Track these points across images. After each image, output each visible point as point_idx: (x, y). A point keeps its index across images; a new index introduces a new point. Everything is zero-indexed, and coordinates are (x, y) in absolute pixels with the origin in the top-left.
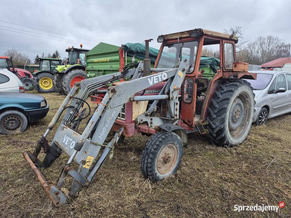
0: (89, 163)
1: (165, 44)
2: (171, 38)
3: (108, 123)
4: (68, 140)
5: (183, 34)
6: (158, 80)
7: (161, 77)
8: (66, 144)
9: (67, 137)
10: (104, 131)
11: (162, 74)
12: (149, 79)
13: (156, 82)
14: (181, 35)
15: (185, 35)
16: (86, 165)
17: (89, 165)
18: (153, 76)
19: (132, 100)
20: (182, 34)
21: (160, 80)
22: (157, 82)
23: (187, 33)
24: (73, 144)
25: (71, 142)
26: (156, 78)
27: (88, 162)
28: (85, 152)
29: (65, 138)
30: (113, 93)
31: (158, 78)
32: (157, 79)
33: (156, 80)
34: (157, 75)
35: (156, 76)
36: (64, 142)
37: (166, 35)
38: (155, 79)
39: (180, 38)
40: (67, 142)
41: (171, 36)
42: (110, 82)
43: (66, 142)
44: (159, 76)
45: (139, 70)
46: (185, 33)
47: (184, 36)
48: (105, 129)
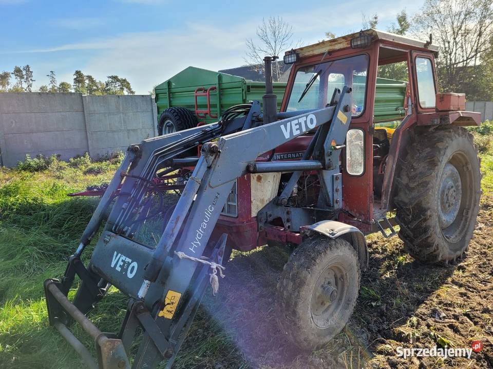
0: (171, 306)
1: (298, 67)
2: (311, 53)
3: (207, 219)
4: (123, 261)
5: (336, 42)
6: (300, 128)
7: (306, 122)
8: (118, 269)
9: (120, 255)
10: (199, 236)
11: (307, 116)
12: (282, 127)
13: (296, 133)
14: (330, 45)
15: (339, 45)
16: (165, 309)
17: (171, 310)
18: (290, 121)
19: (252, 169)
20: (334, 43)
21: (304, 130)
22: (298, 132)
23: (344, 40)
24: (133, 267)
25: (129, 264)
26: (296, 125)
27: (168, 304)
28: (162, 282)
29: (114, 257)
30: (214, 156)
31: (300, 124)
32: (298, 126)
33: (297, 130)
34: (298, 119)
35: (296, 121)
36: (113, 266)
37: (301, 49)
38: (295, 128)
39: (330, 53)
40: (120, 266)
41: (311, 49)
42: (198, 143)
43: (118, 265)
44: (302, 120)
45: (254, 119)
46: (339, 42)
47: (337, 47)
48: (200, 232)
